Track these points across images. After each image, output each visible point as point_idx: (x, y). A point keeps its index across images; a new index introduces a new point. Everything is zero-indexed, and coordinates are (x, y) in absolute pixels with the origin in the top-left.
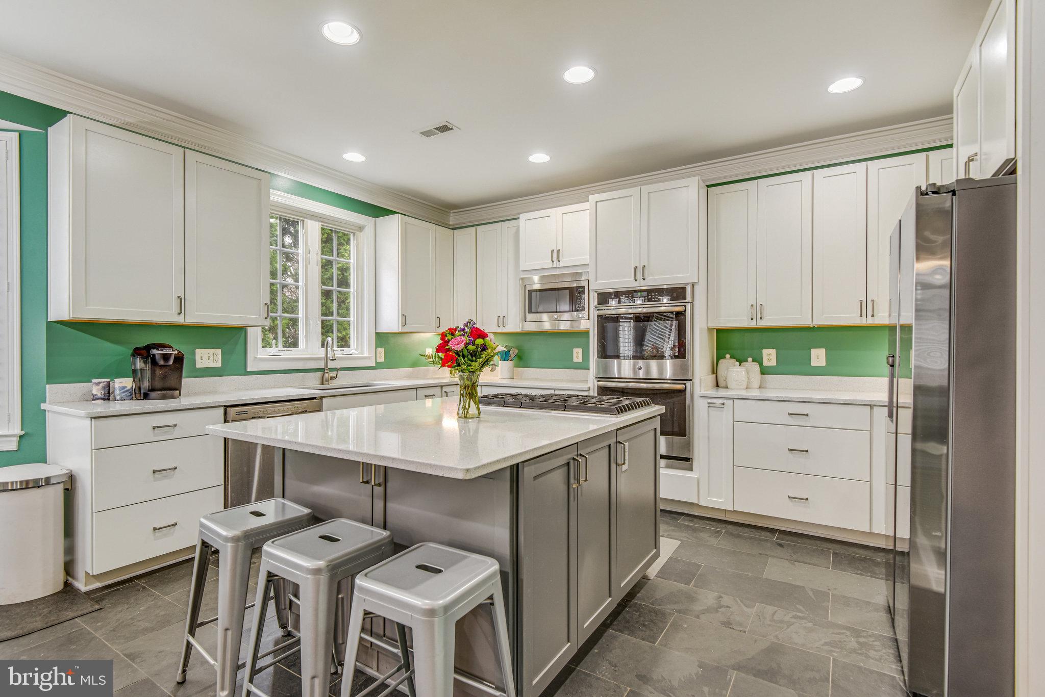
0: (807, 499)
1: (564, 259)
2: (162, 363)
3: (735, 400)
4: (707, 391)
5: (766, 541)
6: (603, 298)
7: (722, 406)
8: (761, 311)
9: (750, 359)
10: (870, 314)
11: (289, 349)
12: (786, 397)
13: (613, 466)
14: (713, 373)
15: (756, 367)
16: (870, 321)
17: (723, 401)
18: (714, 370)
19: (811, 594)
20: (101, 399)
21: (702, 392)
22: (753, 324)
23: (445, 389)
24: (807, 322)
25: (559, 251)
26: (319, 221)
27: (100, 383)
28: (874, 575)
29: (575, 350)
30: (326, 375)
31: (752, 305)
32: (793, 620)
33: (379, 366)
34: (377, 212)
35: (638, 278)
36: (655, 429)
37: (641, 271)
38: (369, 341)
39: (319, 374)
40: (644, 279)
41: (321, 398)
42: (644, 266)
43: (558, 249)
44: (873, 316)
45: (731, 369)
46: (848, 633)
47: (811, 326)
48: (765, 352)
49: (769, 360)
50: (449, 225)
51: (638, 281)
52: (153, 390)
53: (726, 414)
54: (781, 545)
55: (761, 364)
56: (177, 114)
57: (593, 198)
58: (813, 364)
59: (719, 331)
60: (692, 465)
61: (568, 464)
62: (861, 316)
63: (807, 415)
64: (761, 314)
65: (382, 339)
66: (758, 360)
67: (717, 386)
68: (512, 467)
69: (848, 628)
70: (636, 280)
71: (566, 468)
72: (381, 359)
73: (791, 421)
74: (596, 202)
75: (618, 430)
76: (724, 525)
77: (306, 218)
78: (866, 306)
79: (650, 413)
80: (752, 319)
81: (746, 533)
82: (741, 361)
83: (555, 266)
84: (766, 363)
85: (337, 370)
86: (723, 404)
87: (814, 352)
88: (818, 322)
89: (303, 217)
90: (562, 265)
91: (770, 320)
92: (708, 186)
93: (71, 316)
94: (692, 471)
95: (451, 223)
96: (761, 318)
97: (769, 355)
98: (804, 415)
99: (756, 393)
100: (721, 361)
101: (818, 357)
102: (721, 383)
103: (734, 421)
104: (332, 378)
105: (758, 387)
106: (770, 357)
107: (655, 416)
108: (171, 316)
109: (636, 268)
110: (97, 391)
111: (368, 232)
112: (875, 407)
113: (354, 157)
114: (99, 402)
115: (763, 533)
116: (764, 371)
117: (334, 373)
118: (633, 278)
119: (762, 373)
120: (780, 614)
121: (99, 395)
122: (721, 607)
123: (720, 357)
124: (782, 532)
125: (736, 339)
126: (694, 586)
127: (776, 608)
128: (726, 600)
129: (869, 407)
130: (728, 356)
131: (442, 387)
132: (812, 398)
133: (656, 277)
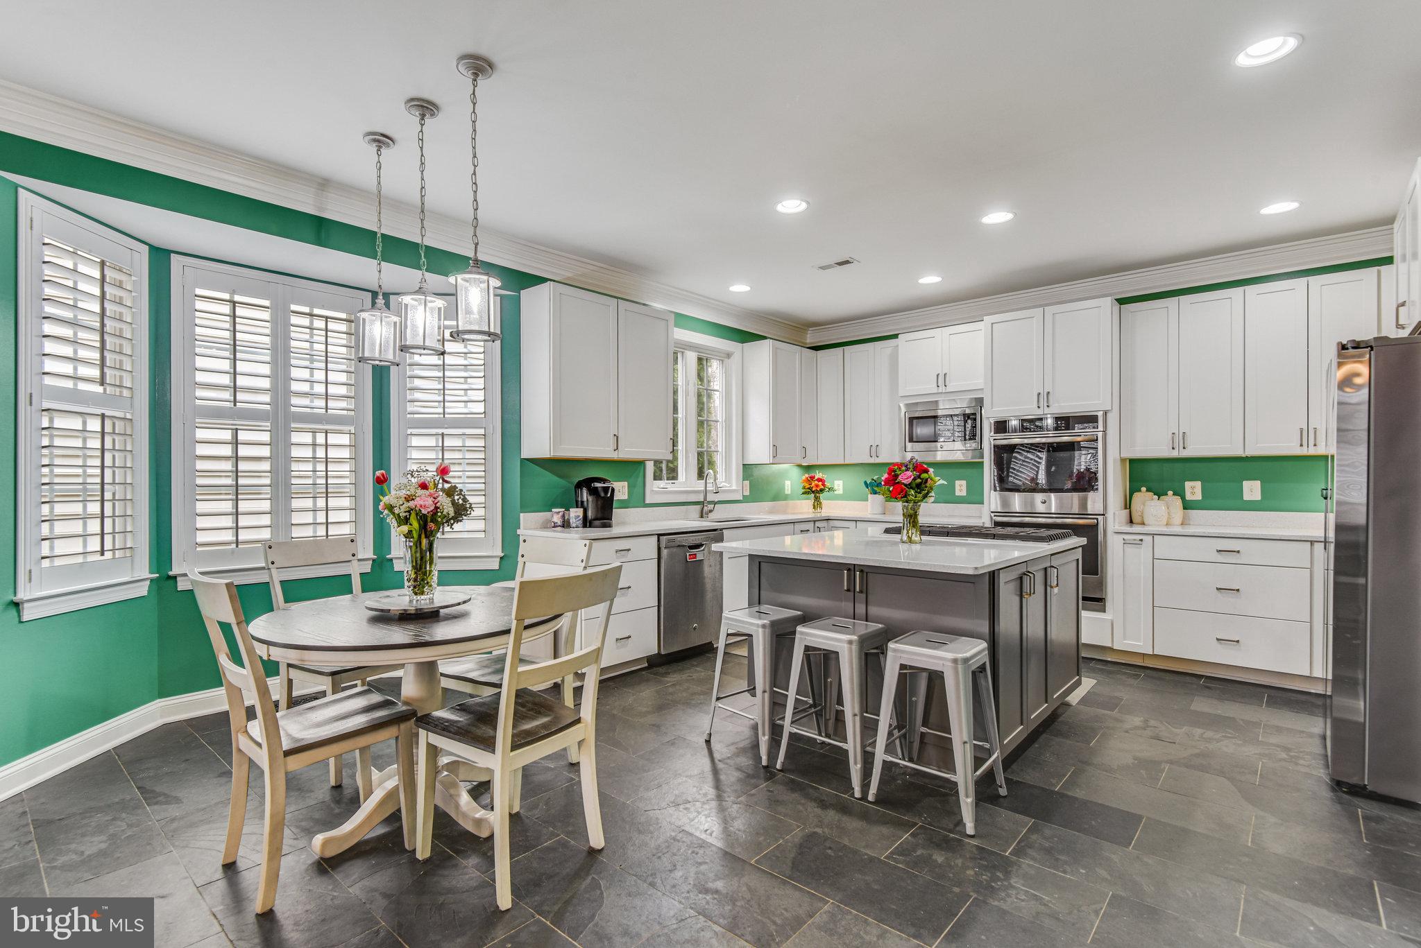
0: (1238, 641)
1: (951, 384)
2: (602, 495)
3: (1155, 536)
4: (1121, 526)
5: (1192, 684)
6: (1001, 426)
7: (1140, 542)
8: (1184, 438)
9: (1170, 493)
10: (1311, 442)
11: (673, 481)
12: (1214, 533)
13: (1048, 588)
14: (1126, 508)
15: (1177, 502)
16: (1312, 451)
17: (1141, 537)
18: (1128, 505)
19: (1241, 723)
20: (560, 526)
21: (1117, 527)
22: (1175, 454)
23: (818, 524)
24: (1239, 452)
25: (945, 375)
26: (695, 351)
27: (559, 512)
28: (1312, 714)
29: (958, 483)
30: (705, 508)
31: (1173, 434)
32: (1223, 738)
33: (746, 500)
34: (745, 337)
35: (1041, 405)
36: (1078, 560)
37: (1044, 397)
38: (737, 473)
39: (698, 507)
40: (1048, 406)
41: (721, 530)
42: (1049, 392)
43: (944, 372)
44: (1315, 445)
45: (1148, 503)
46: (1278, 749)
47: (1244, 456)
48: (1188, 485)
49: (1193, 493)
50: (806, 344)
51: (1042, 408)
52: (596, 519)
53: (1144, 552)
54: (1208, 687)
55: (1183, 498)
56: (602, 265)
57: (988, 319)
58: (1246, 497)
59: (1132, 461)
60: (1105, 606)
61: (1021, 578)
62: (1301, 445)
63: (1238, 552)
64: (1184, 443)
65: (748, 470)
66: (1180, 493)
67: (1131, 522)
68: (989, 572)
69: (1278, 746)
70: (1039, 407)
71: (1019, 581)
72: (747, 493)
73: (1220, 558)
74: (992, 324)
75: (1052, 555)
76: (1142, 670)
77: (686, 350)
78: (1305, 435)
79: (1072, 544)
80: (1173, 448)
81: (1168, 677)
82: (1160, 494)
83: (940, 391)
84: (1189, 497)
85: (715, 503)
86: (1141, 540)
87: (1247, 485)
88: (1250, 452)
89: (684, 349)
90: (949, 389)
91: (1195, 449)
92: (1122, 301)
93: (552, 455)
94: (1105, 612)
95: (808, 341)
96: (1184, 448)
97: (1193, 488)
98: (1235, 551)
99: (1178, 529)
100: (1136, 495)
101: (1252, 490)
102: (1136, 518)
103: (1153, 559)
104: (711, 511)
105: (1180, 523)
106: (1194, 490)
107: (1076, 548)
108: (608, 453)
109: (1039, 394)
110: (557, 519)
111: (736, 358)
112: (1316, 543)
113: (740, 288)
114: (559, 529)
115: (1188, 678)
116: (1187, 506)
117: (711, 507)
118: (1035, 405)
119: (1185, 508)
120: (1209, 734)
121: (559, 523)
122: (1148, 726)
123: (1133, 490)
124: (1207, 677)
125: (1153, 469)
126: (1119, 712)
127: (1205, 731)
128: (1152, 723)
129: (1310, 543)
130: (1144, 489)
131: (815, 521)
132: (1244, 534)
133: (1063, 404)
